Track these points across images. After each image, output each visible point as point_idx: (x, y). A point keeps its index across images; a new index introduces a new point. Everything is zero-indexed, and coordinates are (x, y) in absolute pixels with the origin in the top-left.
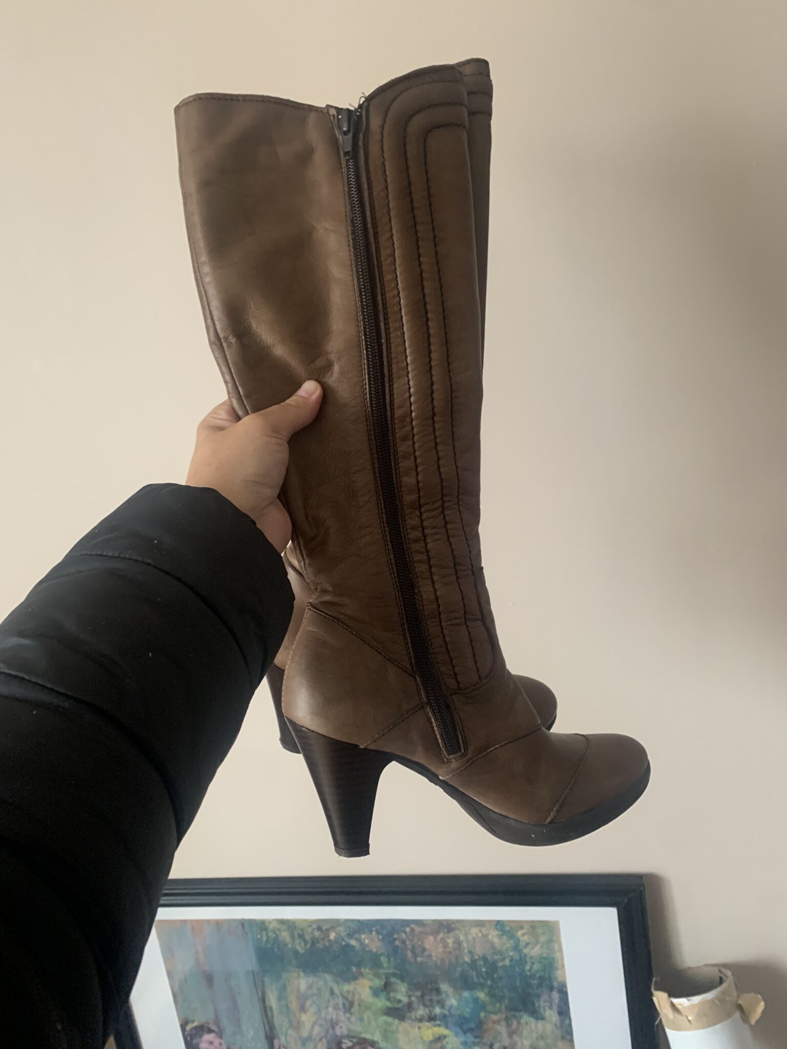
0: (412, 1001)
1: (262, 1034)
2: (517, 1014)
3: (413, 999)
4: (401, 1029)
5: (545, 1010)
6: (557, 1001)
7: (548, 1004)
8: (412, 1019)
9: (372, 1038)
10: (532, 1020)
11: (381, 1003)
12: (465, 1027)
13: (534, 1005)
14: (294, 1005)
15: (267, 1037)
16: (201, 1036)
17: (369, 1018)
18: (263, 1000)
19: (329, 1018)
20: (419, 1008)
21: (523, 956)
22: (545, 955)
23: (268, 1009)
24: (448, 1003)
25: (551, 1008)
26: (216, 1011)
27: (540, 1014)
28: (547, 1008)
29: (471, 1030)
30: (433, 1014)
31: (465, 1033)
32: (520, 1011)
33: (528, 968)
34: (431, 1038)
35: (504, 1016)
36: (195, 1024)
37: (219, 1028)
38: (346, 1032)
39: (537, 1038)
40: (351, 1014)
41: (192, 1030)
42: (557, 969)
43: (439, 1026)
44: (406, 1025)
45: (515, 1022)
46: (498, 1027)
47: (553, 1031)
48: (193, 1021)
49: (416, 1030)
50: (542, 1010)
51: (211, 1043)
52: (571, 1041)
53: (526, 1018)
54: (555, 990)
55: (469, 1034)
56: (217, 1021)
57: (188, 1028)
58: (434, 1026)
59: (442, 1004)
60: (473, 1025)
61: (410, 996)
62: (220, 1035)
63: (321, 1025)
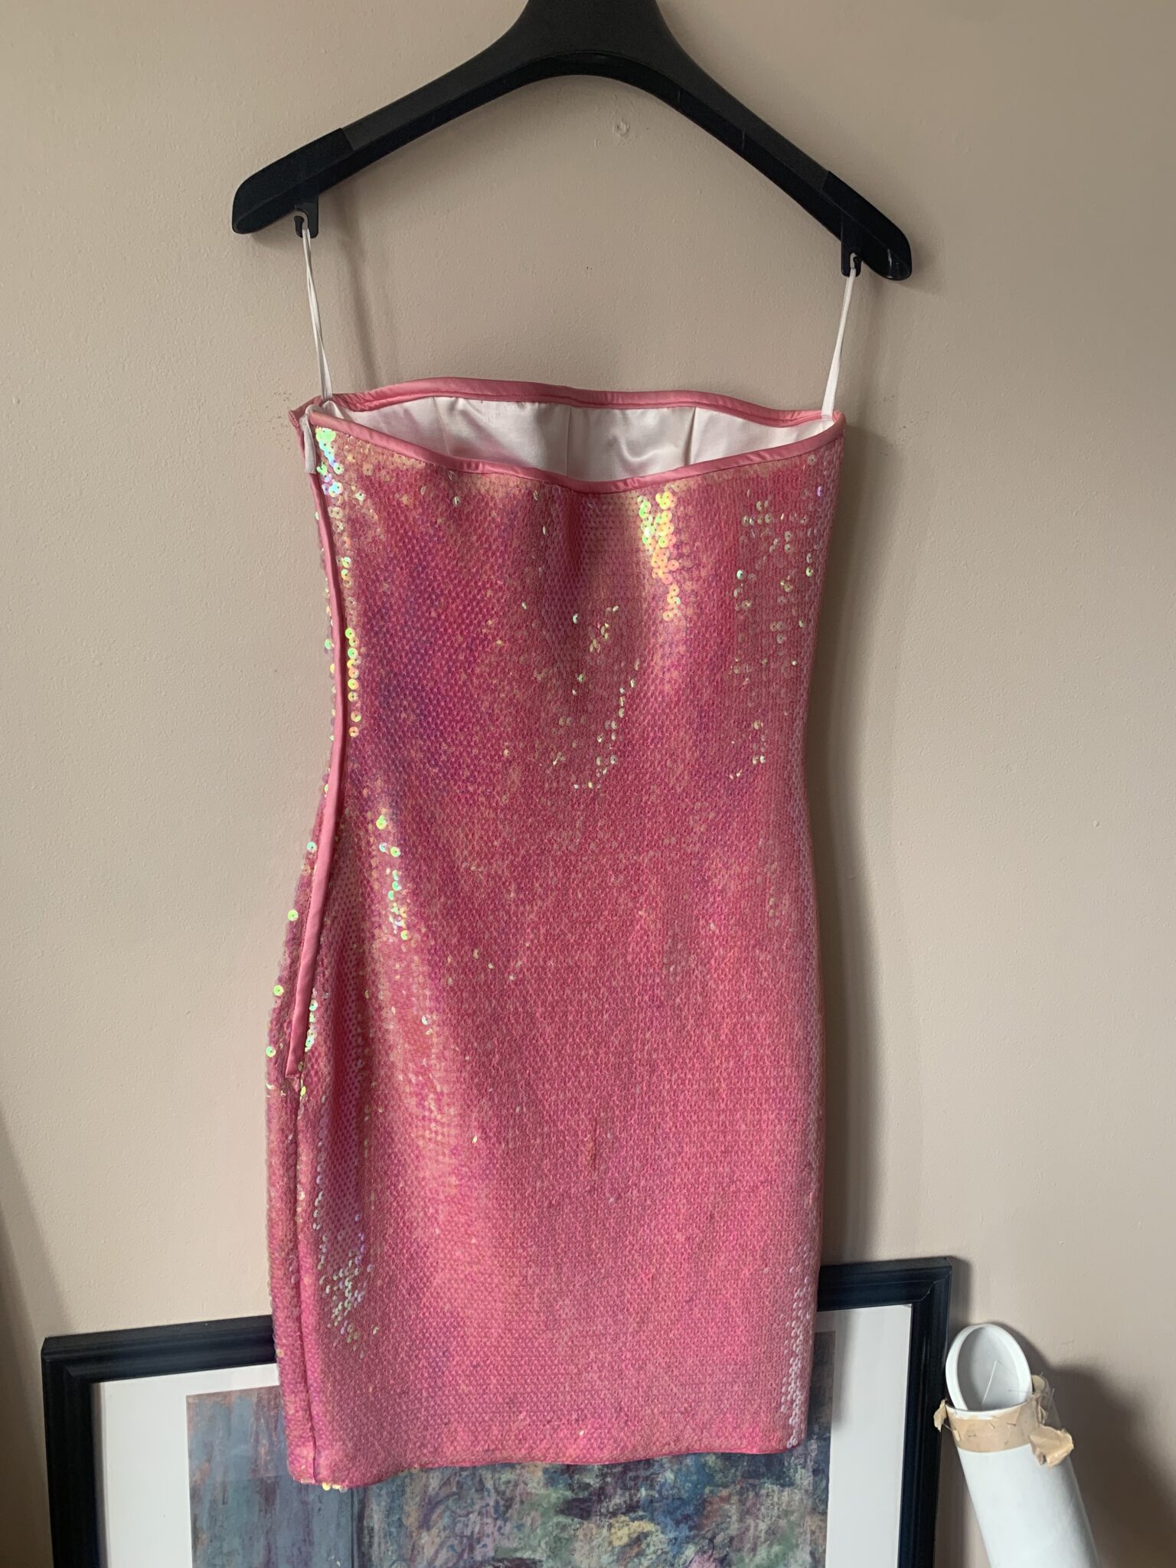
0: (607, 1484)
2: (757, 1482)
3: (609, 1479)
4: (580, 1533)
5: (796, 1471)
6: (813, 1454)
7: (802, 1461)
8: (601, 1514)
9: (532, 1557)
10: (776, 1488)
11: (559, 1494)
12: (678, 1514)
14: (412, 1520)
17: (533, 1521)
18: (361, 1517)
19: (468, 1532)
20: (615, 1493)
23: (366, 1532)
24: (661, 1479)
25: (804, 1465)
27: (788, 1476)
28: (799, 1467)
29: (687, 1518)
30: (635, 1499)
31: (678, 1523)
32: (763, 1475)
34: (625, 1540)
35: (738, 1487)
38: (491, 1554)
39: (779, 1517)
40: (506, 1520)
42: (822, 1404)
43: (641, 1518)
44: (590, 1525)
45: (751, 1494)
46: (727, 1507)
47: (802, 1500)
49: (605, 1531)
50: (792, 1471)
52: (824, 1513)
53: (769, 1486)
55: (682, 1525)
58: (633, 1520)
59: (650, 1482)
60: (690, 1510)
61: (604, 1476)
63: (452, 1547)
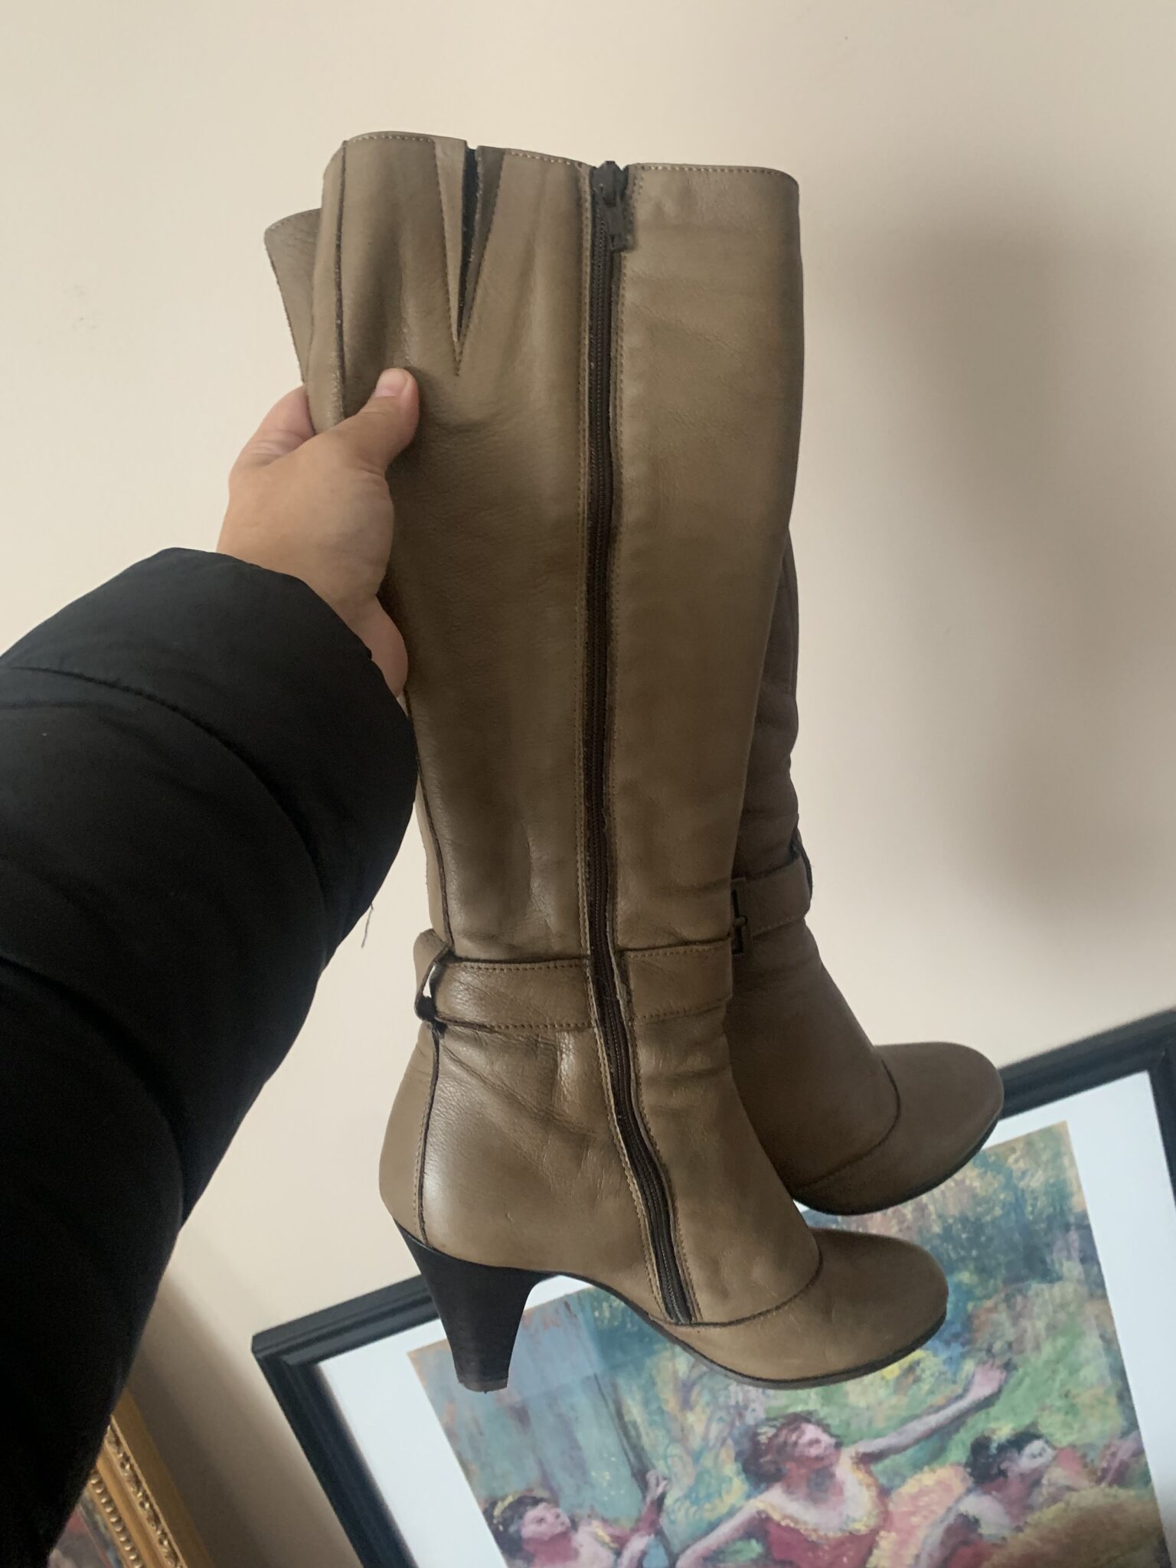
1: (626, 1472)
2: (1020, 1285)
5: (1061, 1264)
6: (1076, 1244)
7: (1065, 1253)
10: (1044, 1286)
12: (946, 1335)
13: (1043, 1262)
14: (672, 1405)
15: (634, 1475)
16: (521, 1517)
18: (620, 1414)
19: (732, 1402)
21: (1019, 1194)
22: (1052, 1181)
23: (630, 1427)
25: (1069, 1258)
26: (540, 1463)
27: (1055, 1272)
28: (1064, 1260)
29: (957, 1336)
31: (948, 1343)
32: (1025, 1279)
33: (1030, 1209)
34: (898, 1372)
35: (1002, 1295)
36: (510, 1499)
37: (551, 1489)
39: (1055, 1312)
41: (504, 1512)
42: (1072, 1195)
45: (1019, 1298)
46: (995, 1316)
47: (1076, 1291)
48: (503, 1499)
50: (1057, 1266)
51: (541, 1520)
52: (1104, 1296)
53: (1035, 1286)
54: (1073, 1228)
55: (953, 1345)
56: (546, 1480)
57: (497, 1512)
62: (554, 1501)
63: (721, 1419)
